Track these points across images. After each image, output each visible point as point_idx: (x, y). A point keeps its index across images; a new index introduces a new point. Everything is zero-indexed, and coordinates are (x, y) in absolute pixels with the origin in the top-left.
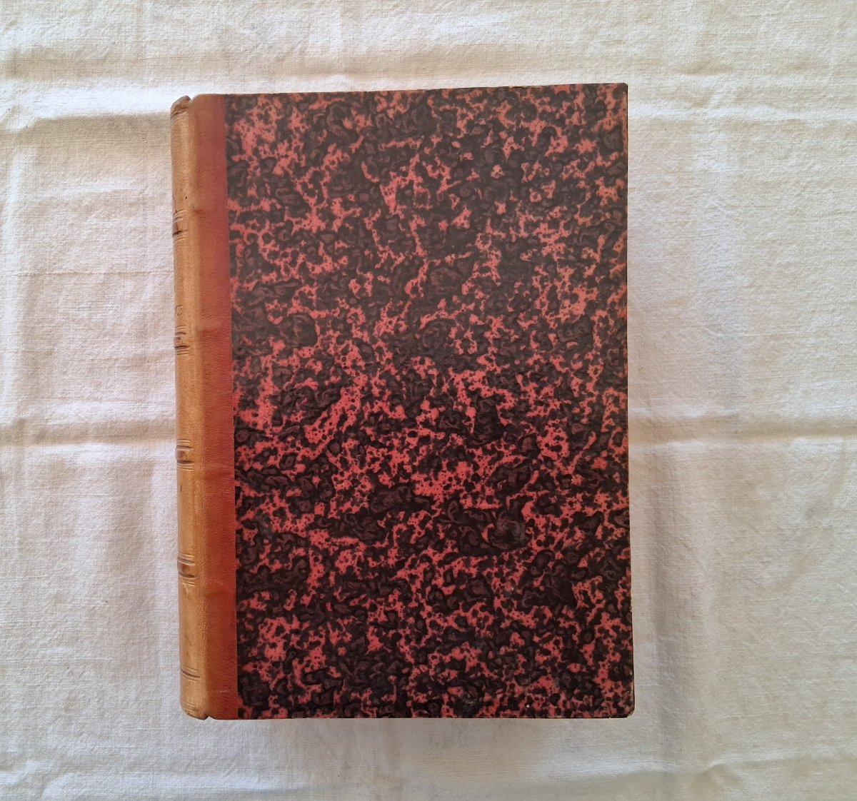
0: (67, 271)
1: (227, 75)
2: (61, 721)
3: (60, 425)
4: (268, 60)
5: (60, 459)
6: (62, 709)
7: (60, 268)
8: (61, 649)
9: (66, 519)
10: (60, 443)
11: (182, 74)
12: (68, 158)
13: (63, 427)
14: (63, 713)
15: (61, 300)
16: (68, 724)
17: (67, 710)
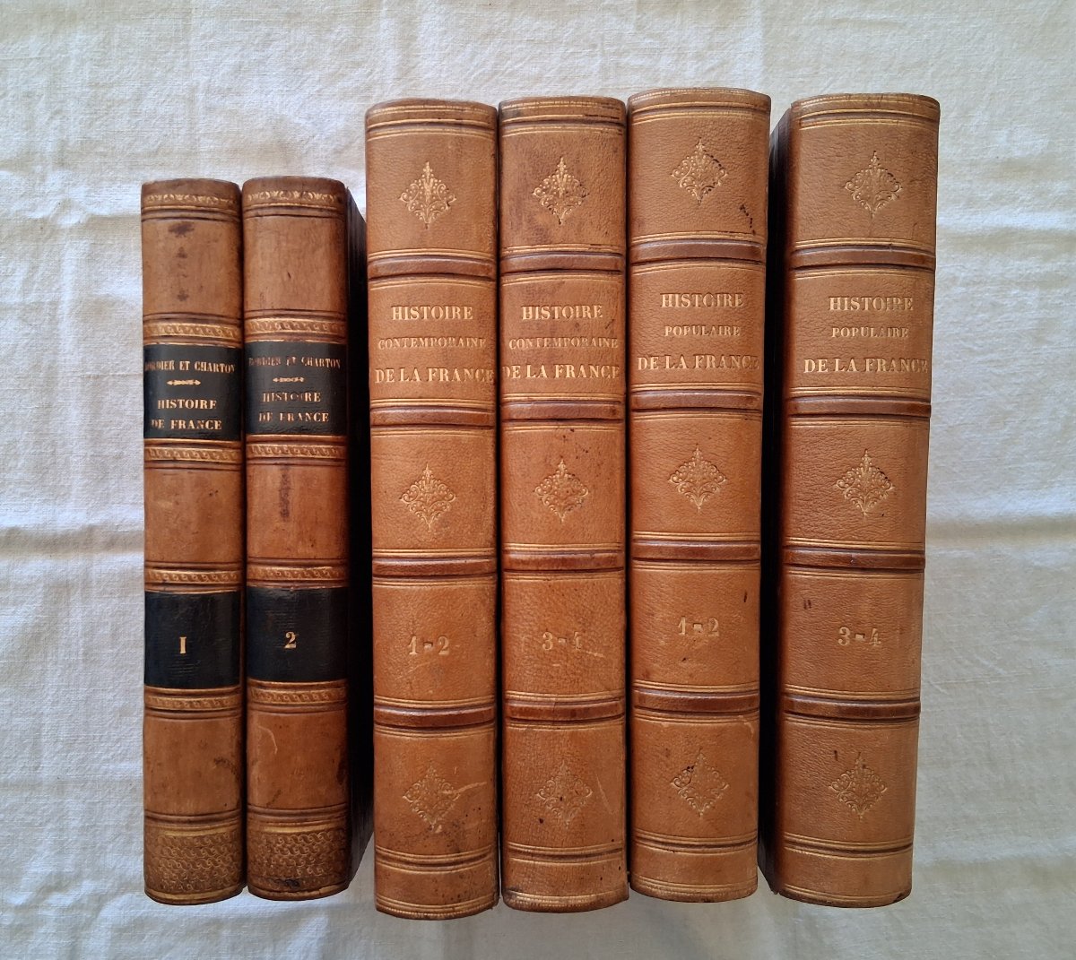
0: (132, 372)
1: (285, 167)
2: (122, 840)
3: (132, 532)
4: (326, 151)
5: (130, 567)
6: (122, 827)
7: (124, 369)
8: (123, 764)
9: (133, 629)
10: (131, 550)
11: (239, 167)
12: (123, 257)
13: (134, 534)
14: (124, 831)
15: (127, 402)
16: (128, 843)
17: (128, 827)
